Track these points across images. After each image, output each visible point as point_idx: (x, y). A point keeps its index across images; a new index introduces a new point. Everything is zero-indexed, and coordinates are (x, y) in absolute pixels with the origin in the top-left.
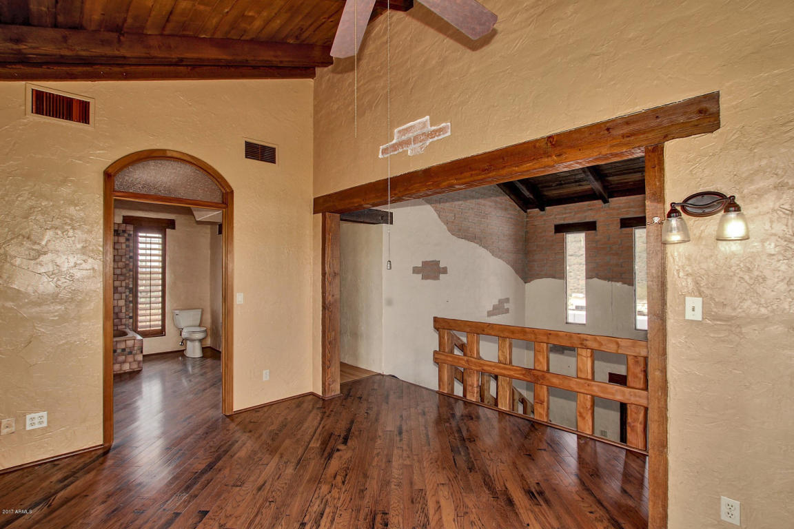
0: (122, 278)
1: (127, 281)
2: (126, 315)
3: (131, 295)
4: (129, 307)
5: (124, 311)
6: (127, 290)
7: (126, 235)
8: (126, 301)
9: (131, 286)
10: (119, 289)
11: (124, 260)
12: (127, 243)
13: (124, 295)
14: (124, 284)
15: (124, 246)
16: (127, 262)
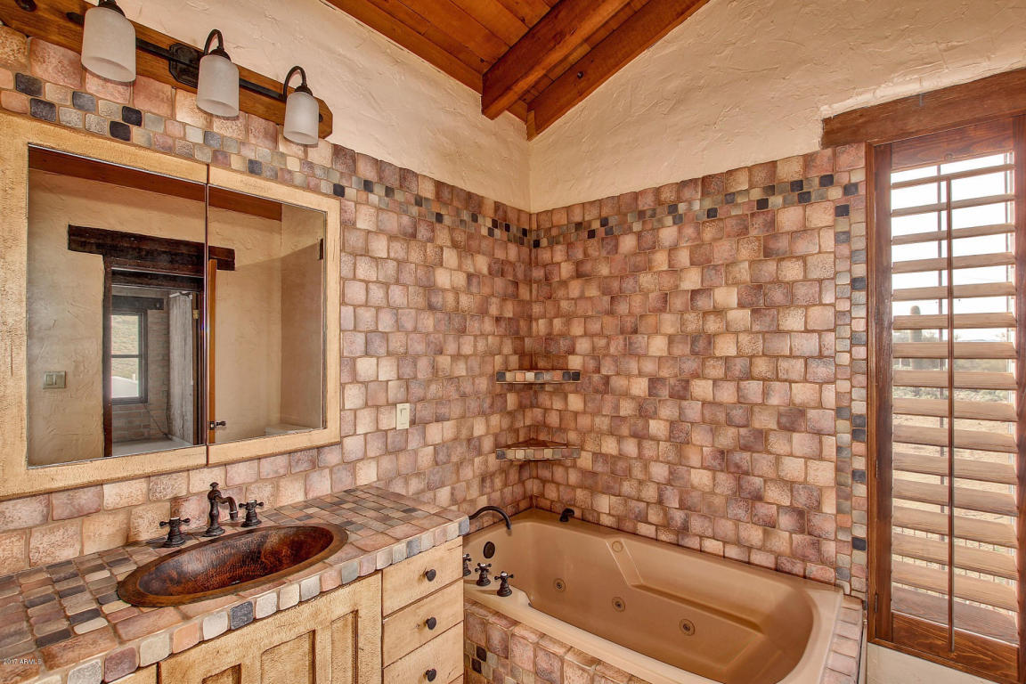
0: (822, 370)
1: (844, 386)
2: (839, 528)
3: (860, 448)
4: (849, 497)
5: (829, 507)
6: (844, 425)
7: (835, 193)
8: (838, 470)
9: (859, 408)
10: (812, 414)
11: (828, 298)
12: (843, 225)
13: (830, 443)
14: (829, 395)
15: (828, 241)
16: (844, 306)
